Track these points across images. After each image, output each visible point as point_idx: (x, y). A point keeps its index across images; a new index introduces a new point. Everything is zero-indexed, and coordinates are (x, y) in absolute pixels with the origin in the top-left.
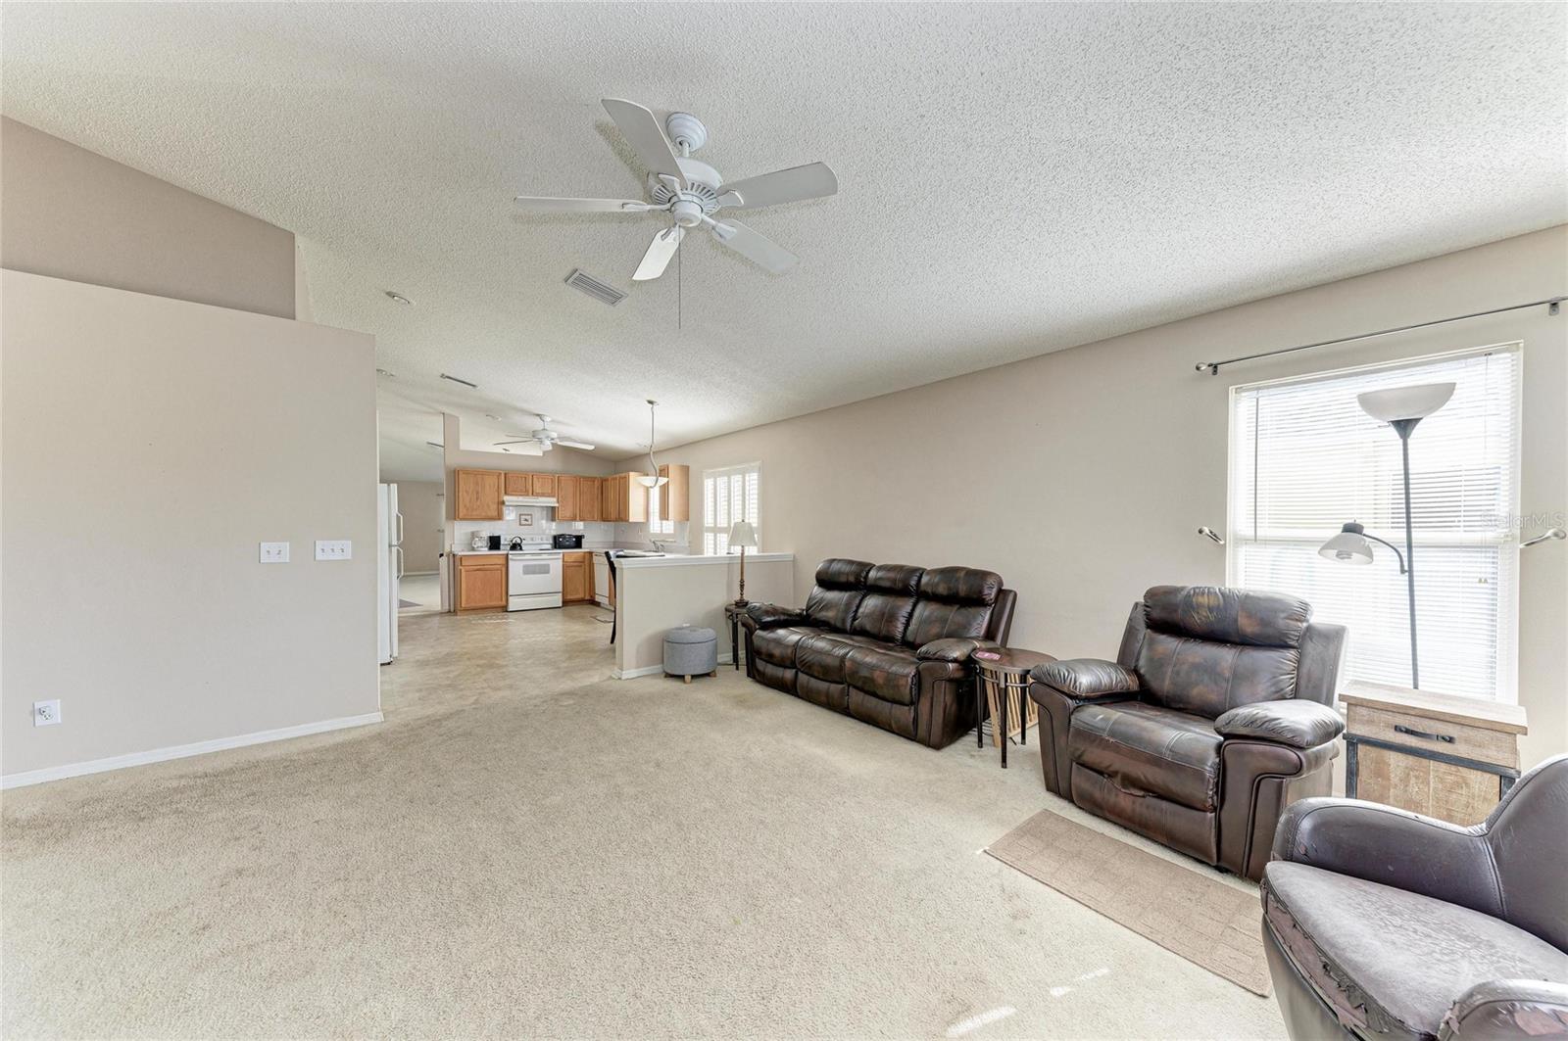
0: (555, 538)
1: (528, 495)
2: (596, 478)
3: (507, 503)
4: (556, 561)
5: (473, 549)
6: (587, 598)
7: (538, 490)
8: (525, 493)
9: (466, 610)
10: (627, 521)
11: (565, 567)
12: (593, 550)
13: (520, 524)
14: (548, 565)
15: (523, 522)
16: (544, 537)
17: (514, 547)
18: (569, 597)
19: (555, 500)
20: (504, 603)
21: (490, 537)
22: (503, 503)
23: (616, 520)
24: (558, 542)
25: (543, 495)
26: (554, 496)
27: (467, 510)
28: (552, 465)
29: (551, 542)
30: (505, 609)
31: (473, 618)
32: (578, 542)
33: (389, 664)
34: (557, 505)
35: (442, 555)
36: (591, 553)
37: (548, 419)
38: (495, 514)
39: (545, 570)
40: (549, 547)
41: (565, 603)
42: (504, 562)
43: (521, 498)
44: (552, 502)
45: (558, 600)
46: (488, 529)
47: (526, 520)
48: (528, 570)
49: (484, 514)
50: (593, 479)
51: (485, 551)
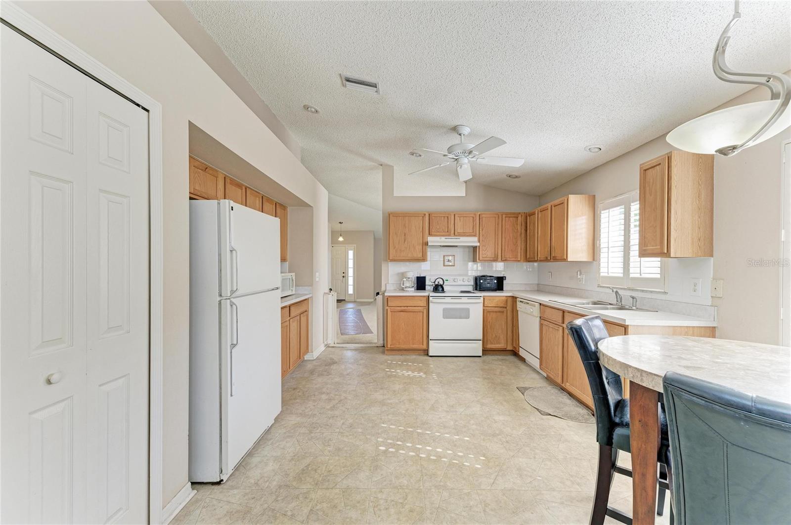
0: (476, 279)
1: (449, 235)
2: (520, 213)
3: (429, 244)
4: (476, 305)
5: (403, 289)
6: (510, 348)
7: (459, 230)
8: (447, 233)
9: (392, 350)
10: (565, 260)
11: (486, 313)
12: (516, 294)
13: (444, 266)
14: (468, 310)
15: (447, 263)
16: (466, 278)
17: (438, 288)
18: (489, 346)
19: (476, 239)
20: (425, 347)
21: (417, 277)
22: (427, 244)
23: (546, 260)
24: (479, 284)
25: (464, 234)
26: (475, 236)
27: (396, 251)
28: (474, 204)
29: (472, 283)
30: (426, 352)
31: (397, 358)
32: (500, 284)
33: (219, 483)
34: (478, 244)
35: (378, 294)
36: (514, 299)
37: (466, 131)
38: (420, 255)
39: (464, 314)
40: (470, 289)
41: (486, 351)
42: (425, 304)
43: (443, 239)
44: (473, 241)
45: (477, 348)
46: (414, 271)
47: (449, 261)
48: (448, 314)
49: (410, 255)
50: (516, 216)
51: (412, 292)
